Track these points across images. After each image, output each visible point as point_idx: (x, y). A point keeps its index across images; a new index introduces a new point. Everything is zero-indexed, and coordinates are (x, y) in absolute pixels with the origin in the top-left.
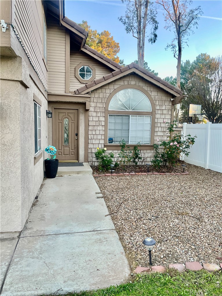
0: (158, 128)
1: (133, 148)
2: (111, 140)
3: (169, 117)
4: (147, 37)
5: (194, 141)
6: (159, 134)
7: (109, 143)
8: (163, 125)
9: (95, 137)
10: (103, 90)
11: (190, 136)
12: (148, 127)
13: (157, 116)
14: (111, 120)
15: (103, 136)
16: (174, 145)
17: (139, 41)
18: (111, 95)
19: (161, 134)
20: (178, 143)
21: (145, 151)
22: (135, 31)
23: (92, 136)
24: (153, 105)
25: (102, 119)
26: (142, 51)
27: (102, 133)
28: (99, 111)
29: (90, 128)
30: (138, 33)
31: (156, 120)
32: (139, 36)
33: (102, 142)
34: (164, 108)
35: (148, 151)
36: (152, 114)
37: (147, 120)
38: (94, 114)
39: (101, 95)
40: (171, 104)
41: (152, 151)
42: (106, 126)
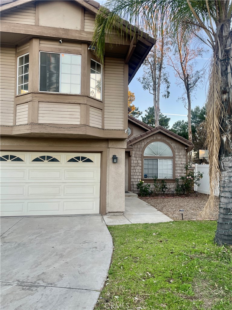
0: (177, 168)
1: (161, 181)
2: (146, 176)
3: (184, 160)
4: (161, 93)
5: (202, 176)
6: (179, 171)
7: (145, 178)
8: (181, 165)
9: (135, 174)
10: (140, 143)
11: (199, 172)
12: (171, 167)
13: (177, 159)
14: (145, 162)
15: (140, 173)
16: (190, 178)
17: (155, 96)
18: (145, 146)
19: (180, 172)
20: (192, 177)
21: (169, 184)
22: (151, 88)
23: (133, 173)
24: (174, 152)
25: (140, 162)
26: (158, 105)
27: (140, 171)
28: (137, 156)
29: (132, 168)
30: (153, 90)
31: (176, 162)
32: (155, 93)
33: (140, 177)
34: (181, 154)
35: (172, 184)
36: (173, 158)
37: (170, 162)
38: (135, 159)
39: (139, 146)
40: (185, 151)
41: (174, 184)
42: (142, 166)
